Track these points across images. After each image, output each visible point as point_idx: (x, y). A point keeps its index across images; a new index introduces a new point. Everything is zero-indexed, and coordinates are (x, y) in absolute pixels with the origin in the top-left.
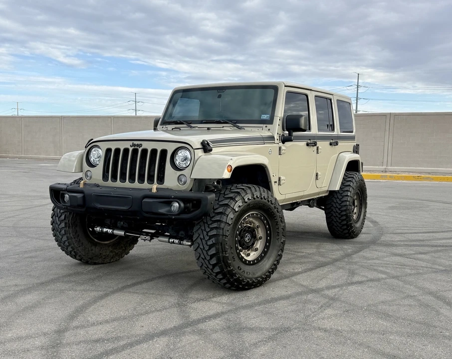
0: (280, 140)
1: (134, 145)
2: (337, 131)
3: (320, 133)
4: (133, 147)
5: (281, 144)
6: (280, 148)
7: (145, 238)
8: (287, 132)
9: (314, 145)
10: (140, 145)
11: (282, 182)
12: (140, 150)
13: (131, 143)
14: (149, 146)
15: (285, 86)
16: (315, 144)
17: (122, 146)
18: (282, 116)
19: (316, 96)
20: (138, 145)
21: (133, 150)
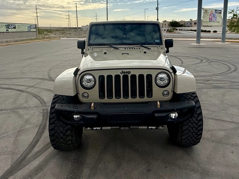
1: (123, 72)
4: (123, 74)
7: (125, 128)
10: (129, 73)
12: (129, 75)
13: (121, 71)
14: (137, 73)
17: (113, 74)
20: (127, 72)
21: (123, 76)
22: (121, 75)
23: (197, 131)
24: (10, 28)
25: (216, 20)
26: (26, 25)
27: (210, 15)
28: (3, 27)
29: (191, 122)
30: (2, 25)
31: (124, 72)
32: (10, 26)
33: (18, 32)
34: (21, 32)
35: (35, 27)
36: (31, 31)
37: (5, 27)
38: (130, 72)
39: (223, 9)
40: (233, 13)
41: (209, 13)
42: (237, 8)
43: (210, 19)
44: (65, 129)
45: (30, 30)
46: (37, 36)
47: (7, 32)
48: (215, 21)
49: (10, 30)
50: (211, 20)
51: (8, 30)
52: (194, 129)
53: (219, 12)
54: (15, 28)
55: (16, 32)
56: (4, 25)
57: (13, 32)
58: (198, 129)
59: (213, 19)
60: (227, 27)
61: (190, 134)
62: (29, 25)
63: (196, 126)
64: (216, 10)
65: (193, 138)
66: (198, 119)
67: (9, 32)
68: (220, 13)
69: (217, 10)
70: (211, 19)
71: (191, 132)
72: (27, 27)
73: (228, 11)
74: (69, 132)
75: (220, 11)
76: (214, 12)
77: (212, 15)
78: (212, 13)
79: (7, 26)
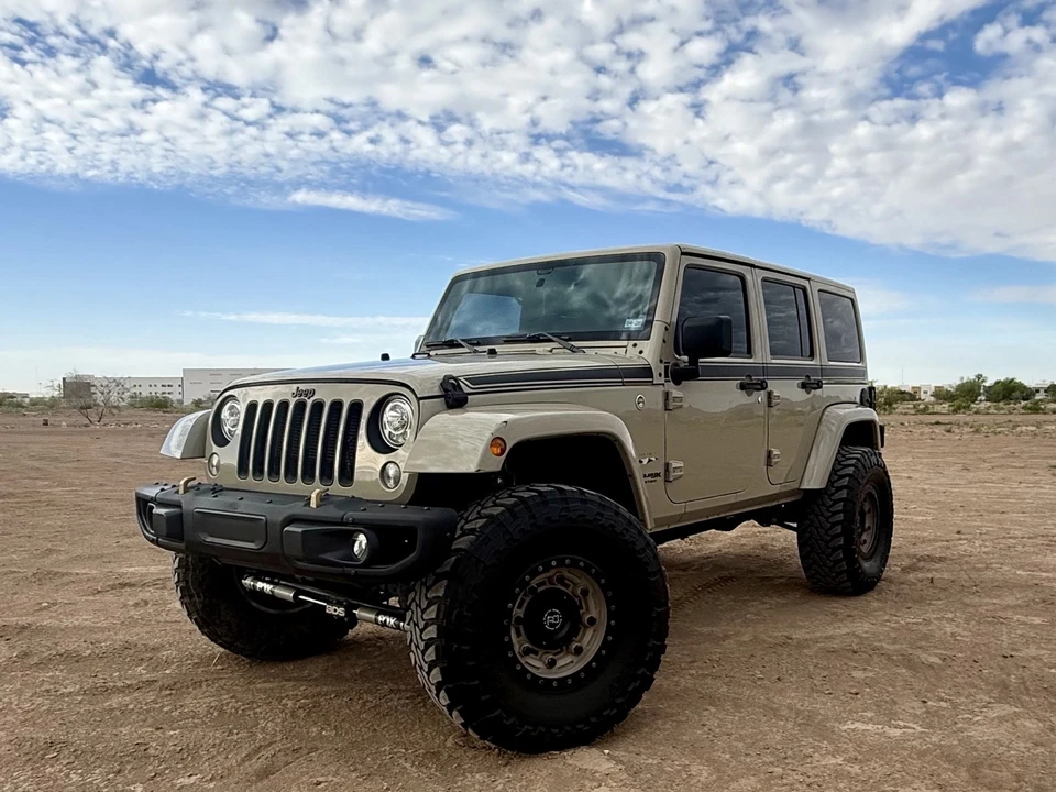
0: (666, 376)
1: (299, 393)
2: (822, 359)
3: (774, 361)
4: (297, 398)
5: (671, 386)
6: (667, 394)
8: (686, 358)
9: (759, 387)
11: (673, 475)
12: (309, 403)
13: (294, 387)
14: (328, 395)
15: (683, 254)
16: (762, 386)
17: (276, 396)
18: (675, 320)
19: (764, 280)
20: (307, 393)
22: (292, 404)
38: (314, 391)
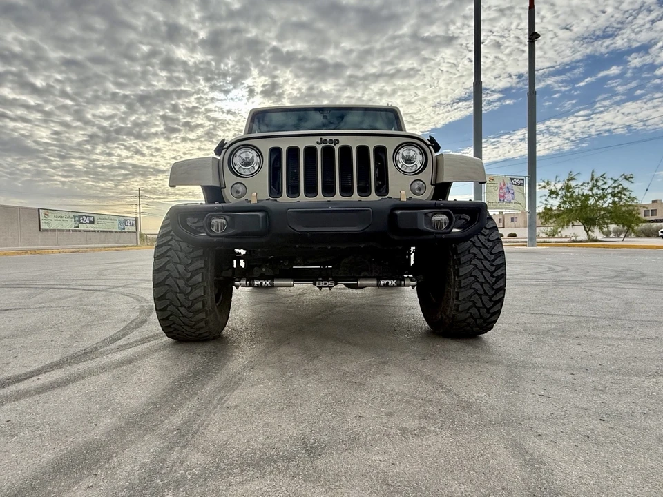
1: (322, 142)
4: (323, 145)
7: (325, 284)
10: (337, 142)
12: (337, 148)
13: (318, 139)
20: (331, 141)
21: (324, 149)
22: (319, 148)
23: (494, 280)
24: (82, 223)
25: (513, 199)
26: (117, 218)
27: (501, 188)
28: (69, 219)
29: (477, 258)
30: (68, 216)
31: (325, 142)
32: (83, 219)
33: (98, 231)
34: (103, 232)
35: (134, 222)
36: (126, 230)
37: (73, 220)
38: (338, 140)
39: (527, 178)
40: (548, 188)
41: (499, 185)
42: (557, 177)
43: (500, 196)
44: (190, 268)
45: (124, 229)
46: (137, 243)
47: (76, 231)
48: (512, 201)
49: (82, 227)
50: (502, 199)
51: (78, 227)
52: (487, 274)
53: (519, 182)
54: (92, 222)
55: (95, 231)
56: (71, 215)
57: (89, 231)
58: (495, 274)
59: (506, 196)
60: (538, 217)
61: (477, 286)
62: (122, 219)
63: (491, 278)
64: (512, 179)
65: (483, 297)
66: (493, 251)
67: (80, 231)
68: (522, 185)
69: (514, 179)
70: (503, 196)
71: (478, 281)
72: (117, 223)
73: (537, 184)
74: (198, 278)
75: (522, 182)
76: (508, 182)
77: (505, 188)
78: (504, 184)
79: (77, 219)
